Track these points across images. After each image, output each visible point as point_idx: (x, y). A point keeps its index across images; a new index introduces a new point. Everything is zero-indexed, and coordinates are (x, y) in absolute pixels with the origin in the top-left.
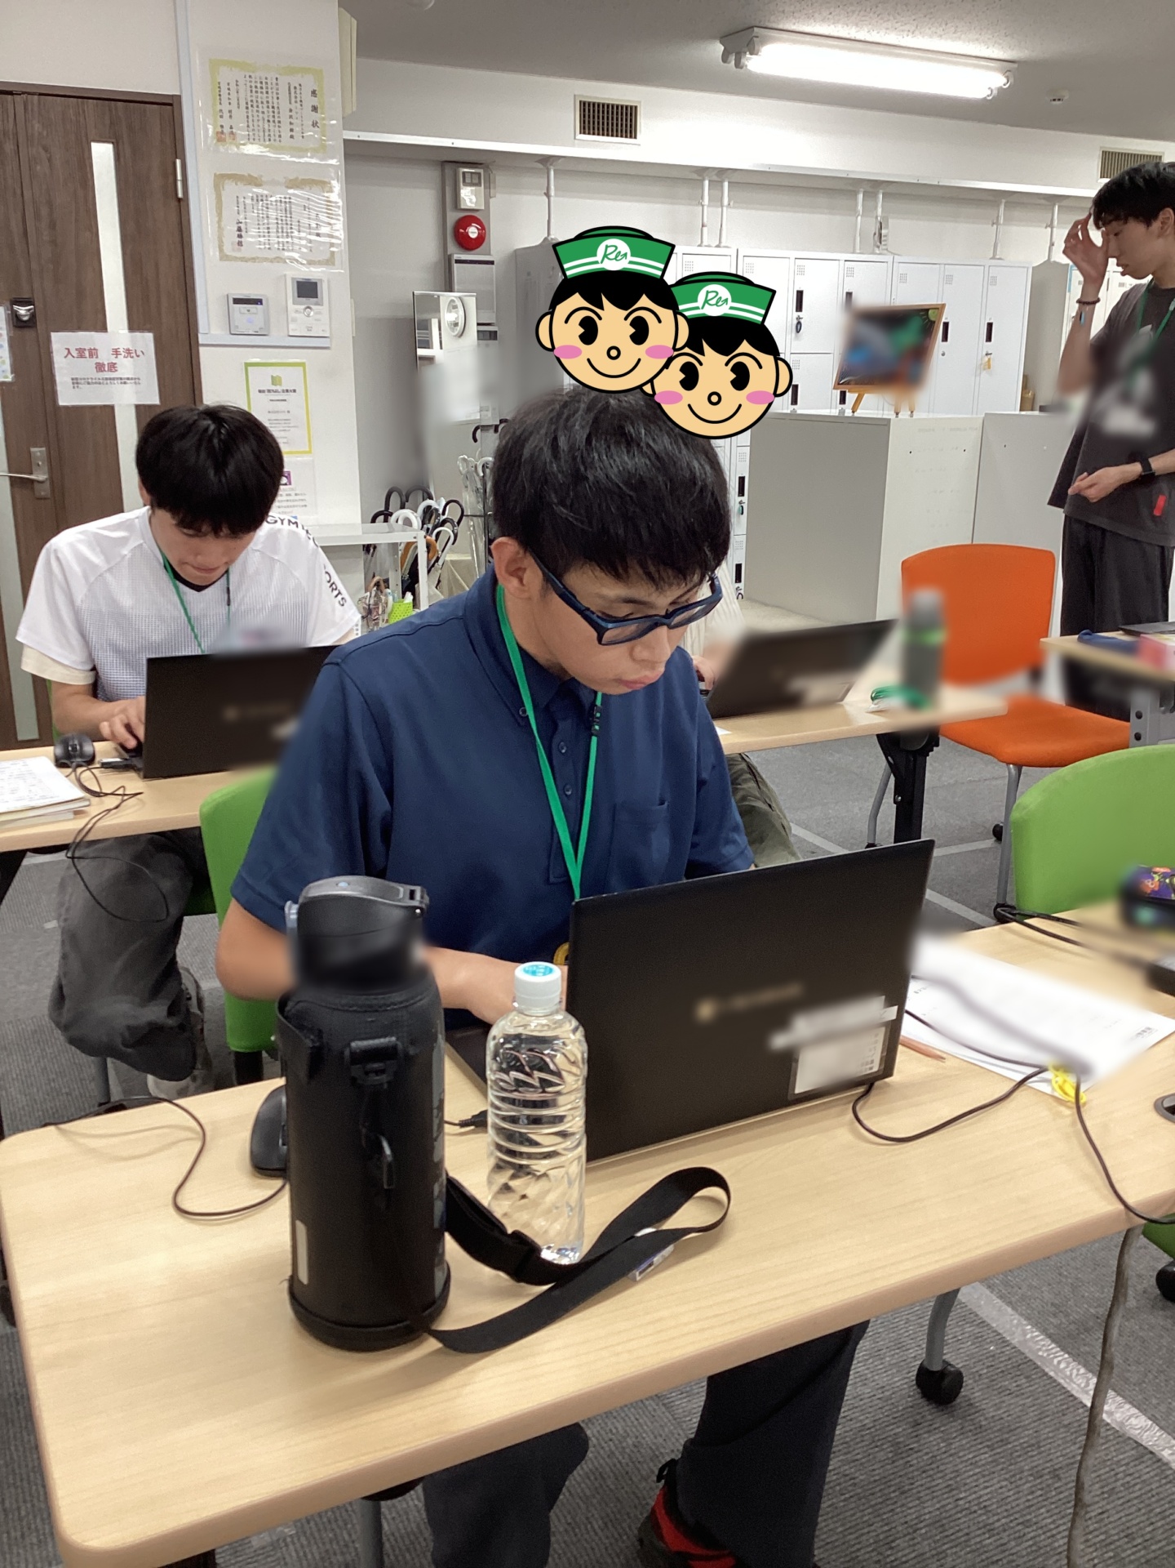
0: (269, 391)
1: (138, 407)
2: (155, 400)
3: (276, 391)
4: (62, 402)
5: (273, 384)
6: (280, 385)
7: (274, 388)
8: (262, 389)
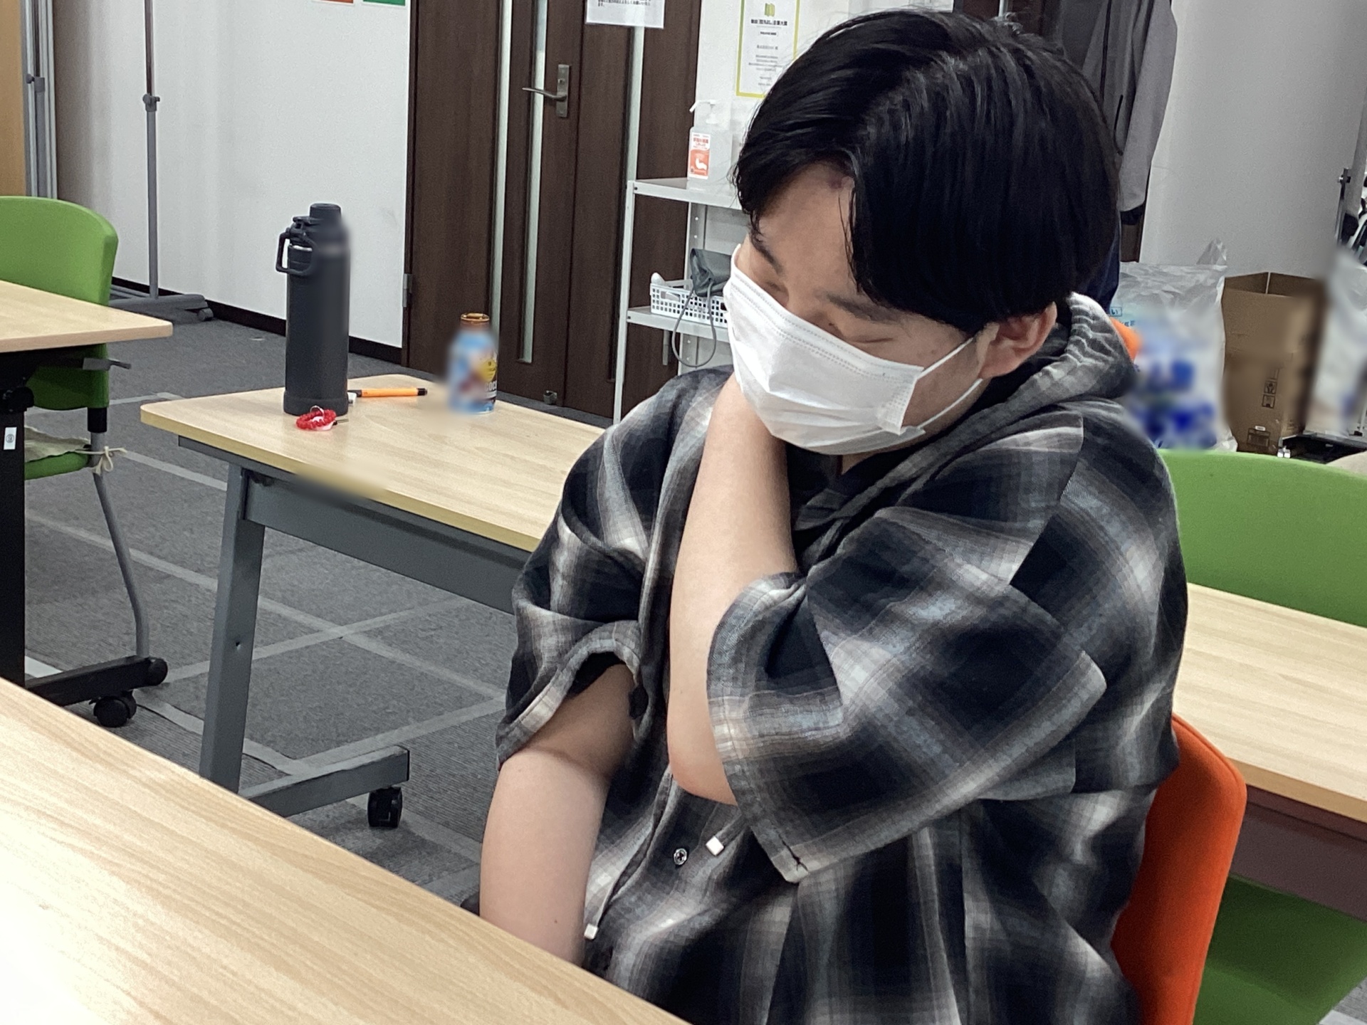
0: (761, 22)
1: (646, 30)
2: (660, 24)
3: (768, 22)
4: (589, 20)
5: (766, 14)
6: (773, 15)
7: (765, 18)
8: (754, 19)
